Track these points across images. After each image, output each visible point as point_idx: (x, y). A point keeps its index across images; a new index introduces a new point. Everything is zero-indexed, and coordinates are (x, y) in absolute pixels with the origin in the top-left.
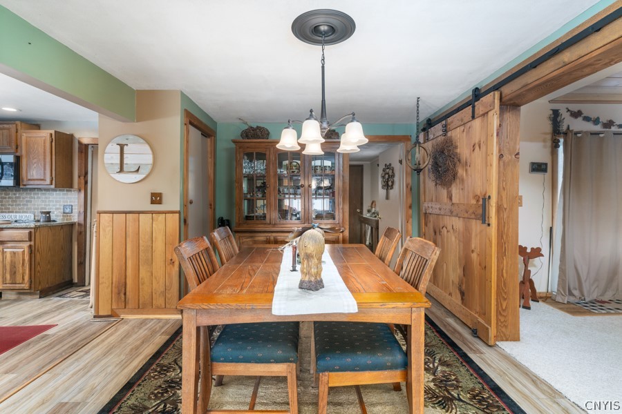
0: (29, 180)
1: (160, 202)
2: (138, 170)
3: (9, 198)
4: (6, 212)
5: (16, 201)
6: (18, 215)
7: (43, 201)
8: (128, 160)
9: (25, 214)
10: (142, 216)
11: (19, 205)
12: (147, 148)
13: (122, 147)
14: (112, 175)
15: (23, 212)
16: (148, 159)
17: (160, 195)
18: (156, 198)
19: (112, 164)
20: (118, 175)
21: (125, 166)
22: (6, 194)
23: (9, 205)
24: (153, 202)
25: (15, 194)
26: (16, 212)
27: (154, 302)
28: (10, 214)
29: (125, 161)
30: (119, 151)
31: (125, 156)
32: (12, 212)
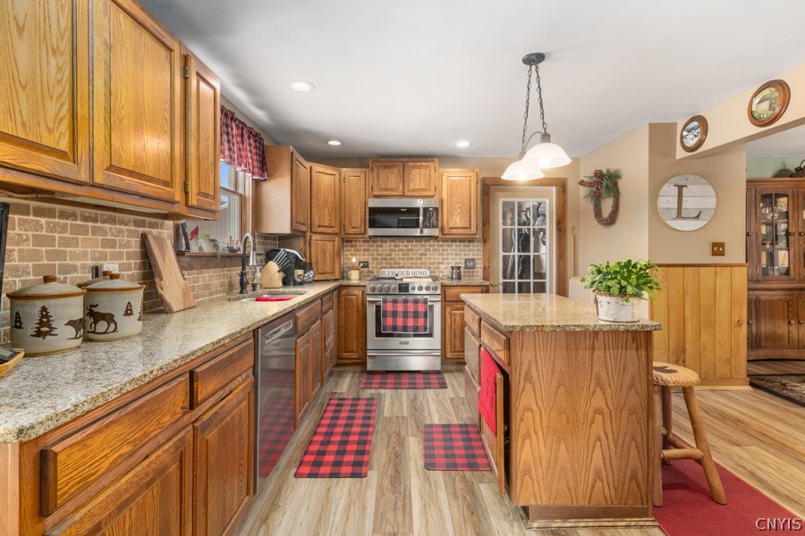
0: (451, 228)
1: (722, 254)
2: (698, 217)
3: (399, 250)
4: (395, 268)
5: (408, 254)
6: (410, 270)
7: (440, 254)
8: (688, 203)
9: (420, 270)
10: (703, 270)
11: (412, 259)
12: (710, 189)
13: (680, 188)
14: (668, 222)
15: (416, 268)
16: (711, 202)
17: (722, 245)
18: (718, 249)
19: (668, 208)
20: (674, 221)
21: (683, 211)
22: (395, 246)
23: (400, 259)
24: (714, 254)
25: (406, 246)
26: (408, 268)
27: (717, 371)
28: (402, 270)
29: (684, 206)
30: (677, 194)
31: (684, 199)
32: (404, 267)
